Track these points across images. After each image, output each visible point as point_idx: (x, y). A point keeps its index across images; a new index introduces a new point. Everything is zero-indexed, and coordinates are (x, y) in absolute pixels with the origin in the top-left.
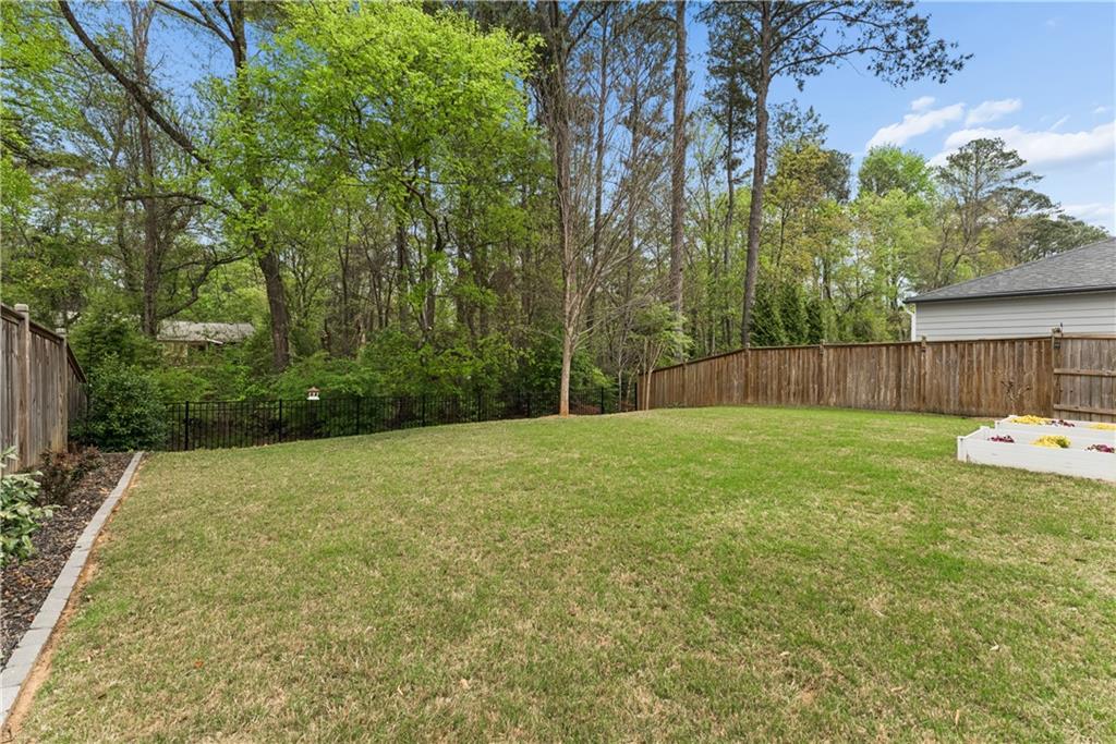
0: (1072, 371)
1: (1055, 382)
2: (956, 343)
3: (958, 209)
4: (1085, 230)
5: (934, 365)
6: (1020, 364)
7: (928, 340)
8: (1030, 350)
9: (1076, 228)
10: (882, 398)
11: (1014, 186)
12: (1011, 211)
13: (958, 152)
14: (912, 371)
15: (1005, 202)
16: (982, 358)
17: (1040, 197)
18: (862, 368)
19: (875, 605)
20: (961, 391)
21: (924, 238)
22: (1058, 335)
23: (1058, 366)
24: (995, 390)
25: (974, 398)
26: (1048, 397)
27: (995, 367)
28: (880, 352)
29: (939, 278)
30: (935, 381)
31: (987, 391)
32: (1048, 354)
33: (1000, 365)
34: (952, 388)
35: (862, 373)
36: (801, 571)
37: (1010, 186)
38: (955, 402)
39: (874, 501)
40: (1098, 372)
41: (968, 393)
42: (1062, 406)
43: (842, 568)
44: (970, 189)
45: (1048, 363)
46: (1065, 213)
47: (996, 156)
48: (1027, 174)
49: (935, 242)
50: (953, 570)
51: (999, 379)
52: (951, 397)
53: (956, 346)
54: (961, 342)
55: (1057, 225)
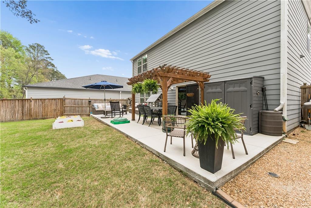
0: (67, 106)
1: (64, 108)
2: (41, 99)
3: (32, 61)
4: (61, 75)
5: (34, 105)
6: (57, 105)
7: (33, 98)
8: (59, 101)
9: (60, 74)
10: (16, 117)
11: (47, 60)
12: (46, 66)
13: (32, 45)
14: (27, 107)
15: (44, 63)
16: (48, 103)
17: (53, 64)
18: (8, 107)
19: (61, 166)
20: (43, 112)
21: (22, 67)
22: (64, 98)
23: (64, 105)
24: (51, 111)
25: (46, 114)
26: (62, 112)
27: (51, 106)
28: (15, 102)
29: (27, 80)
30: (35, 110)
31: (49, 112)
32: (62, 102)
33: (52, 105)
34: (40, 112)
35: (8, 109)
36: (35, 171)
37: (46, 59)
38: (41, 115)
39: (40, 145)
40: (71, 106)
41: (44, 113)
42: (65, 114)
43: (46, 163)
44: (35, 56)
45: (62, 104)
46: (58, 70)
47: (42, 50)
48: (50, 58)
49: (26, 69)
50: (71, 151)
51: (52, 109)
52: (40, 114)
53: (41, 100)
54: (42, 99)
55: (56, 72)
